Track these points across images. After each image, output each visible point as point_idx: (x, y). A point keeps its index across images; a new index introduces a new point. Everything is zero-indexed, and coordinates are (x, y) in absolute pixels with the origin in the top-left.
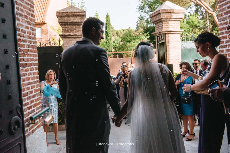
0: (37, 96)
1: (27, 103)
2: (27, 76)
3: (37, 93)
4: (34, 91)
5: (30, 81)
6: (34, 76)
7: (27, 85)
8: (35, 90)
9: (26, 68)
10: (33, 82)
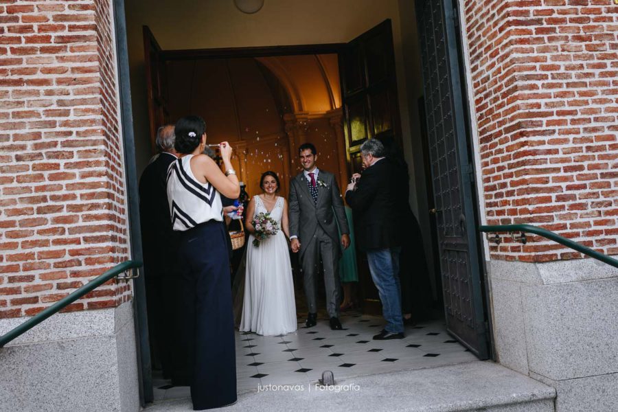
0: (518, 195)
1: (495, 202)
2: (494, 156)
3: (518, 188)
4: (510, 184)
5: (501, 164)
6: (509, 153)
7: (494, 172)
8: (512, 181)
9: (490, 143)
10: (507, 166)
